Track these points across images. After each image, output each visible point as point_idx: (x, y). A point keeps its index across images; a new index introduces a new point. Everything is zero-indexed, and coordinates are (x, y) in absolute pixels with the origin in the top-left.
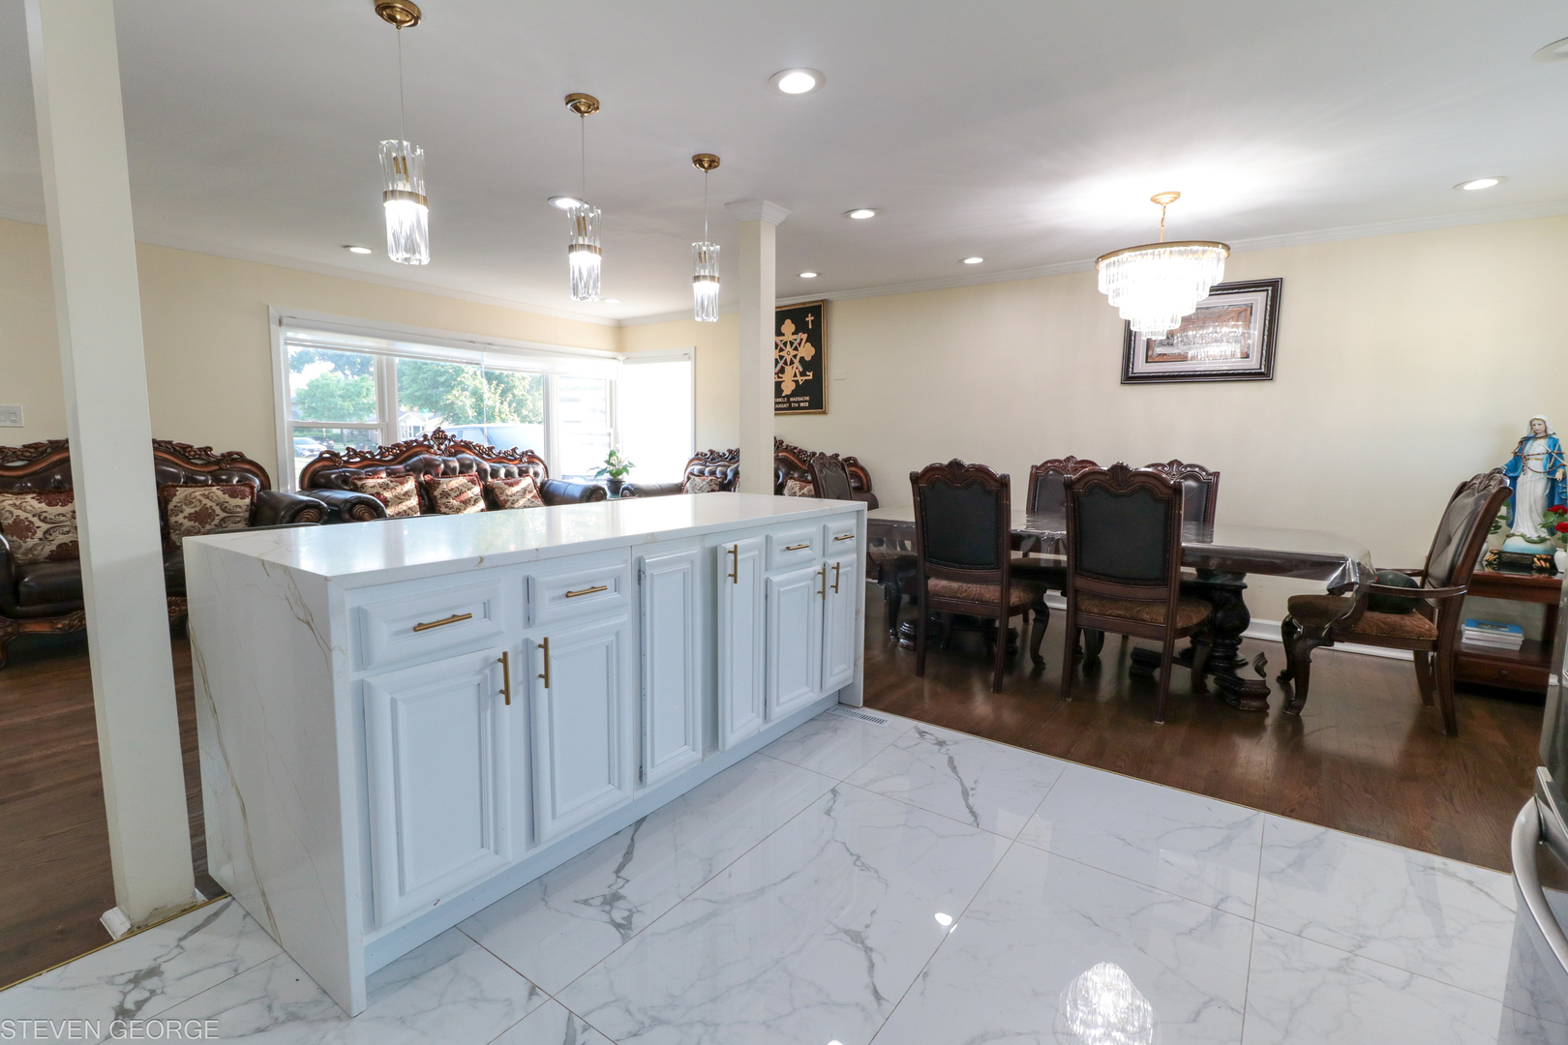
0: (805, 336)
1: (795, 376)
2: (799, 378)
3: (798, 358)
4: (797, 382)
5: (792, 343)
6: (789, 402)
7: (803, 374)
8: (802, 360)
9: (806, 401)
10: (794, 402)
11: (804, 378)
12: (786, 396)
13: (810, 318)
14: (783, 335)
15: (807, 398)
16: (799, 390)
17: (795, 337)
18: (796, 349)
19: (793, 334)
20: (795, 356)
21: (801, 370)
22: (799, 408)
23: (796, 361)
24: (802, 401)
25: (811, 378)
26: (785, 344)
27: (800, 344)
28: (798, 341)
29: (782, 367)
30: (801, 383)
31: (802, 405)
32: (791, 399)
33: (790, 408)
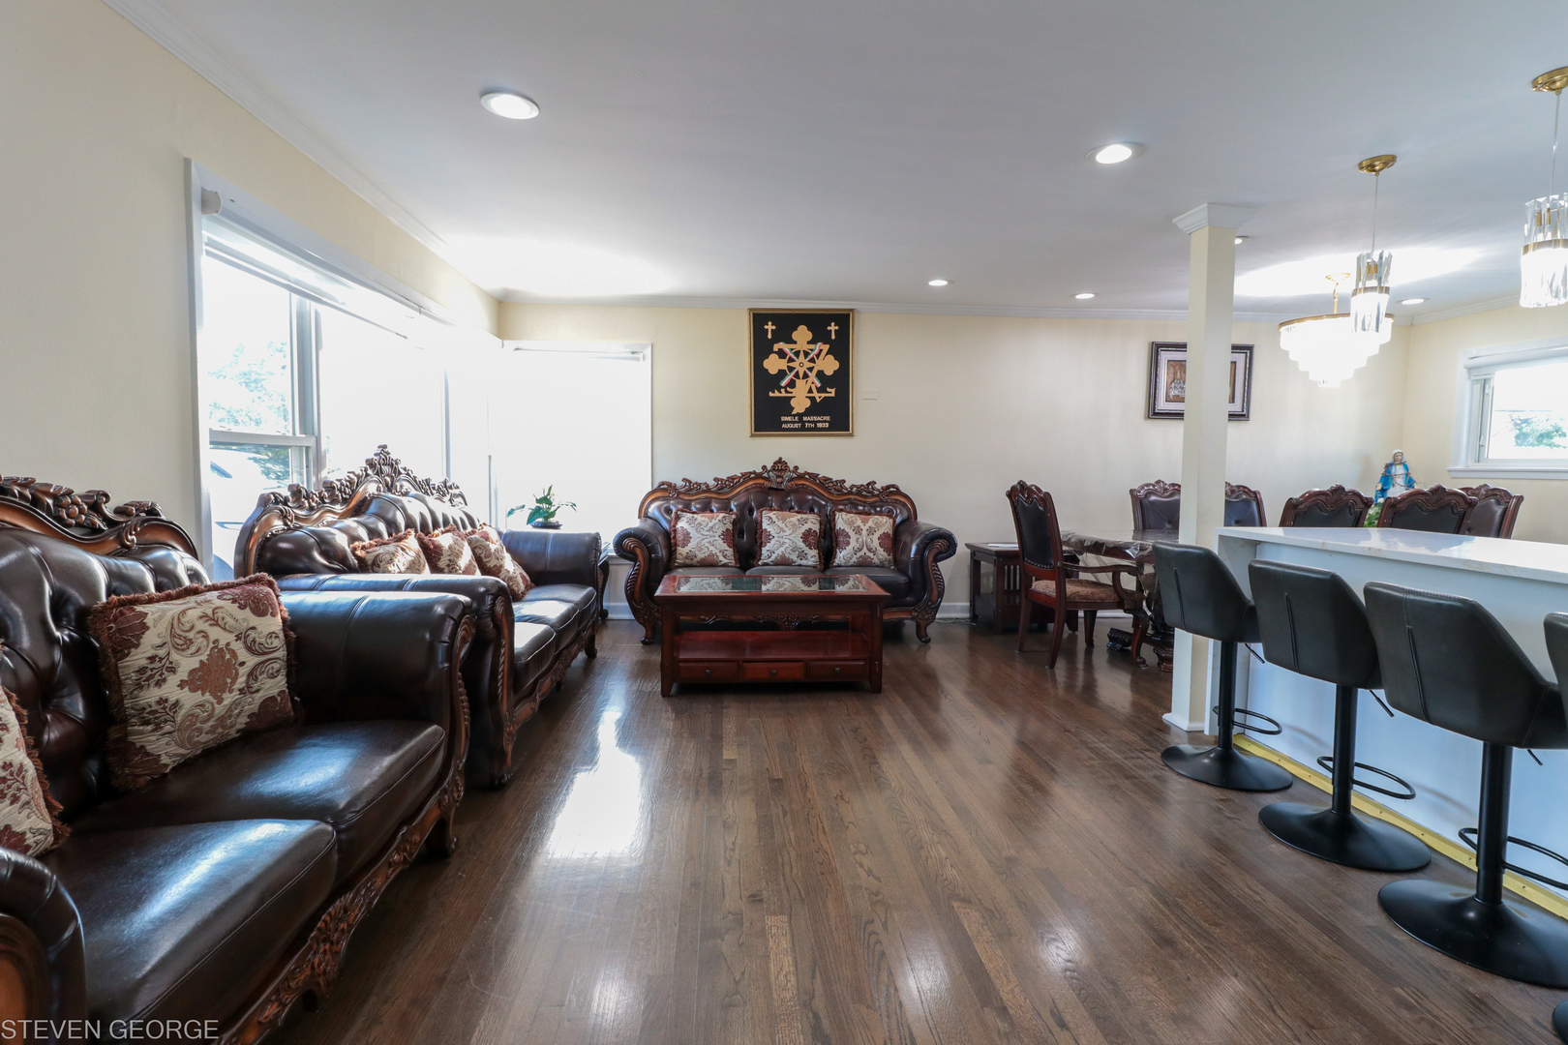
0: (826, 347)
1: (810, 391)
2: (816, 394)
3: (815, 371)
4: (812, 399)
5: (806, 354)
6: (801, 421)
7: (819, 390)
8: (820, 375)
9: (825, 422)
10: (809, 422)
11: (823, 395)
12: (798, 414)
13: (833, 328)
14: (795, 342)
15: (828, 418)
16: (815, 408)
17: (812, 346)
18: (812, 360)
19: (809, 343)
20: (811, 369)
21: (819, 385)
22: (816, 429)
23: (812, 375)
24: (819, 422)
25: (833, 395)
26: (797, 354)
27: (818, 356)
28: (816, 351)
29: (792, 379)
30: (818, 400)
31: (820, 425)
32: (805, 419)
33: (803, 429)
